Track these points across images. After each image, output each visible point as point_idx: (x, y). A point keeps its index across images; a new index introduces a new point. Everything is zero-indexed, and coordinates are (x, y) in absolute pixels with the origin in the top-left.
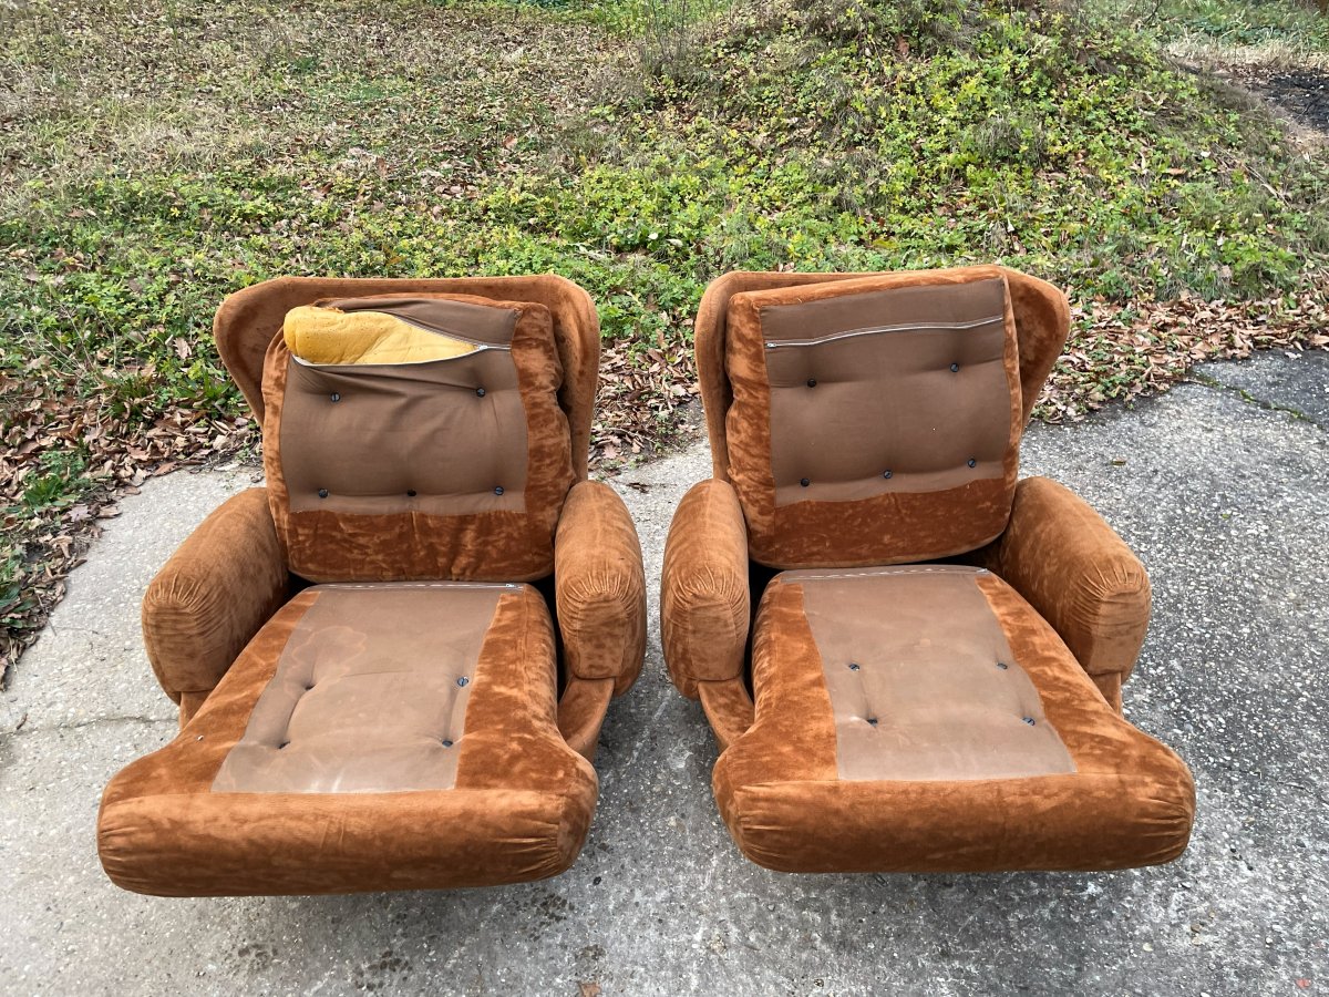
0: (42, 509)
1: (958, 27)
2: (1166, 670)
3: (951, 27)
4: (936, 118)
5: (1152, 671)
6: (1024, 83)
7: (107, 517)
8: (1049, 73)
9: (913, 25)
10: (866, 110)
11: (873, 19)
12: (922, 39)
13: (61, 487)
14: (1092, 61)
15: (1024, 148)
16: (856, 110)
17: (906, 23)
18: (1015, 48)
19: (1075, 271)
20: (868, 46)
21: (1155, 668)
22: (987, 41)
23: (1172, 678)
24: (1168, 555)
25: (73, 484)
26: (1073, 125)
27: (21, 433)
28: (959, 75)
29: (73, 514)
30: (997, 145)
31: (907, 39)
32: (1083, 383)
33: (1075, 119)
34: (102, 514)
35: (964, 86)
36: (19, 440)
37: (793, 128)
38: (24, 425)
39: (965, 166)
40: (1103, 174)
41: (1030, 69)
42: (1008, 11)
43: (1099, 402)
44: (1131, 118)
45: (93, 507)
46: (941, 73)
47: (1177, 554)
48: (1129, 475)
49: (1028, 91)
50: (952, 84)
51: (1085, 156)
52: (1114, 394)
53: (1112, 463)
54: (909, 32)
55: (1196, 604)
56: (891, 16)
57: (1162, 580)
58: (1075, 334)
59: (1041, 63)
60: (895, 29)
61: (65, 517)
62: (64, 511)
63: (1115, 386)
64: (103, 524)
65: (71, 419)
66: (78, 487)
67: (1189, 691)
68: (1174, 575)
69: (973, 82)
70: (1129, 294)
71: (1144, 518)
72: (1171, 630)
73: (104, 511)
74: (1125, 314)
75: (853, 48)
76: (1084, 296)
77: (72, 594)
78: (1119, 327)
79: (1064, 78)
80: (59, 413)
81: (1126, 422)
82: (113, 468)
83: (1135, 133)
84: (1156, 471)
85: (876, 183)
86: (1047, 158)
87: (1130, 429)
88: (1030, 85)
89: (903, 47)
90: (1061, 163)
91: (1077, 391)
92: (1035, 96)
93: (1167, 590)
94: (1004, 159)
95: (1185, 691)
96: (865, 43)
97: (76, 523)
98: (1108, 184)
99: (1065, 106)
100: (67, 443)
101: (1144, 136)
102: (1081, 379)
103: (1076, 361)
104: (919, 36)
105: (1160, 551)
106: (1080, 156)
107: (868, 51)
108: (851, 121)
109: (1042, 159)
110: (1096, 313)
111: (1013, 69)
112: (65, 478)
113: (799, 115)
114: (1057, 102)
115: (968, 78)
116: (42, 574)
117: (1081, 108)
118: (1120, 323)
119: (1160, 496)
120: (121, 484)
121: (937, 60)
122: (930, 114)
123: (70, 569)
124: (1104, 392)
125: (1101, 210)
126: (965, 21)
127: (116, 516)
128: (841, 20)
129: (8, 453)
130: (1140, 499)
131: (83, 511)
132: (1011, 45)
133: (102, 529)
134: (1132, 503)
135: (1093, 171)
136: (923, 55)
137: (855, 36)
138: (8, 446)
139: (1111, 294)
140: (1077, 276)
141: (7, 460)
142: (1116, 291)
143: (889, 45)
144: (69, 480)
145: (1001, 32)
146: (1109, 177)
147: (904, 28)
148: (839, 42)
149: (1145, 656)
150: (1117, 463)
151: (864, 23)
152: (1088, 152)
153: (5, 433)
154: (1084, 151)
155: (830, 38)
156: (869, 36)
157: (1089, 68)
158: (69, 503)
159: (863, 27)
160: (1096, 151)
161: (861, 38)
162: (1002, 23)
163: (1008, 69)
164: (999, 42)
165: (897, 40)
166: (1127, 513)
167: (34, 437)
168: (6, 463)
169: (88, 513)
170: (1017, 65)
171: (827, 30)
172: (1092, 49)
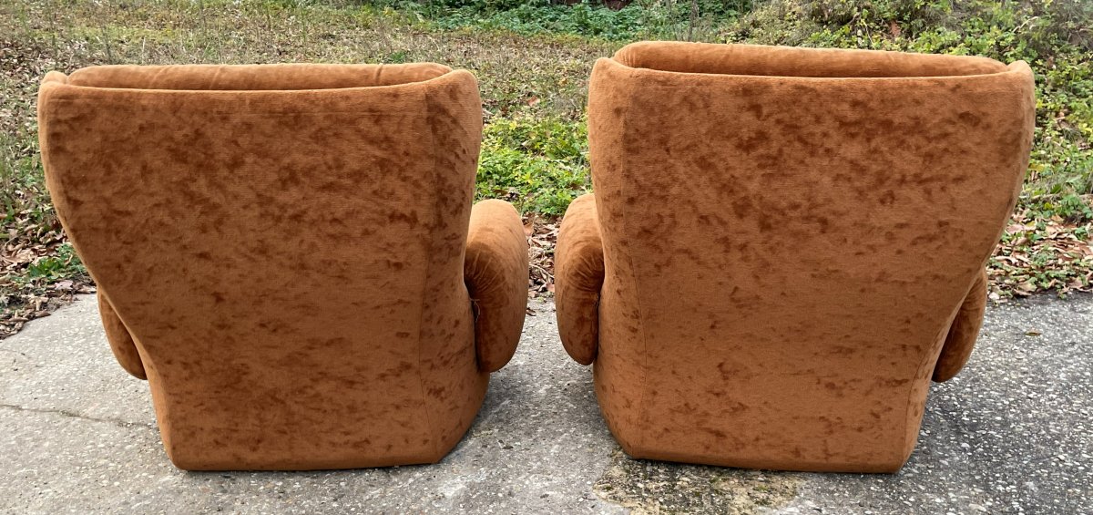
0: (37, 279)
1: (950, 11)
2: (1018, 488)
3: (942, 11)
5: (1001, 488)
6: (1009, 54)
7: (85, 293)
8: (1035, 46)
9: (906, 11)
11: (868, 8)
12: (913, 23)
13: (60, 267)
14: (1085, 42)
17: (899, 9)
18: (1004, 28)
19: (1035, 197)
20: (861, 28)
21: (1004, 486)
22: (977, 24)
23: (1022, 495)
24: (1060, 404)
25: (70, 268)
26: (1059, 91)
27: (54, 235)
28: (942, 48)
29: (58, 286)
31: (899, 24)
32: (1015, 275)
33: (1061, 86)
34: (82, 290)
36: (49, 240)
40: (1083, 127)
41: (1015, 44)
43: (1030, 292)
45: (78, 284)
46: (926, 46)
47: (1071, 404)
48: (1041, 344)
51: (1066, 115)
52: (1046, 285)
53: (1025, 334)
54: (900, 18)
55: (1078, 443)
56: (885, 8)
57: (1044, 421)
58: (1019, 242)
59: (1027, 38)
60: (888, 15)
61: (52, 286)
62: (53, 283)
63: (1049, 279)
64: (79, 296)
66: (74, 270)
67: (1040, 509)
68: (1060, 418)
69: (955, 51)
70: (1089, 215)
71: (1043, 375)
72: (1038, 459)
73: (85, 288)
74: (1078, 230)
75: (847, 28)
76: (1040, 217)
77: (26, 331)
78: (1070, 239)
79: (1052, 53)
81: (1053, 307)
84: (1073, 344)
87: (1056, 313)
88: (1013, 55)
89: (894, 28)
90: (1040, 118)
91: (1007, 281)
93: (1048, 430)
95: (1033, 507)
96: (858, 24)
97: (58, 291)
98: (1088, 135)
99: (1051, 76)
102: (1014, 272)
103: (1014, 261)
104: (910, 20)
105: (1051, 400)
106: (1062, 114)
107: (860, 33)
110: (1049, 230)
111: (998, 43)
112: (67, 263)
114: (1045, 73)
116: (10, 316)
117: (1069, 77)
118: (1072, 236)
119: (1071, 361)
121: (925, 34)
123: (35, 317)
124: (1036, 283)
125: (1076, 155)
126: (956, 9)
127: (93, 292)
128: (836, 7)
129: (37, 247)
130: (1045, 361)
131: (67, 285)
132: (999, 25)
133: (76, 299)
134: (1034, 363)
135: (1073, 125)
136: (914, 36)
137: (848, 21)
138: (40, 243)
139: (1069, 214)
140: (1036, 202)
141: (34, 250)
142: (1074, 212)
143: (882, 28)
144: (69, 264)
145: (992, 16)
146: (1089, 129)
147: (896, 14)
148: (834, 26)
149: (998, 475)
150: (1031, 334)
151: (859, 11)
152: (1071, 110)
153: (42, 235)
154: (1066, 110)
155: (826, 23)
156: (863, 20)
157: (1082, 47)
158: (60, 277)
159: (858, 14)
160: (1076, 108)
161: (855, 22)
162: (994, 9)
163: (994, 42)
164: (989, 24)
165: (890, 24)
166: (1026, 369)
167: (61, 239)
168: (32, 253)
169: (71, 286)
170: (1003, 39)
171: (823, 16)
172: (1085, 32)
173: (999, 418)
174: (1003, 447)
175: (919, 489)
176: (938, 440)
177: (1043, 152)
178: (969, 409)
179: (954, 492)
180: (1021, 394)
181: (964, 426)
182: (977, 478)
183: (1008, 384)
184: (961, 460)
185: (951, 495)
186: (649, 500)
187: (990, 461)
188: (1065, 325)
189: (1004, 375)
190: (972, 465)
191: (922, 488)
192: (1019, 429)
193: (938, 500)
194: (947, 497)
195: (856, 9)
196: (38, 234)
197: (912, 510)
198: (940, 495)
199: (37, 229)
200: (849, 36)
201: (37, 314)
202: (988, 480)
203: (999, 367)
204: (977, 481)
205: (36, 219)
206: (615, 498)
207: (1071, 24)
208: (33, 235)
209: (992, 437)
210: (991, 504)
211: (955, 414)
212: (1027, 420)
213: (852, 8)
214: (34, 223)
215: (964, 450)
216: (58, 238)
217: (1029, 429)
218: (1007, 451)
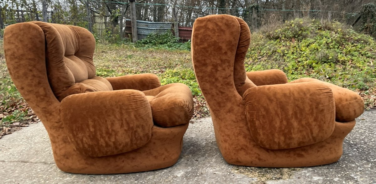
0: (6, 122)
3: (307, 34)
4: (303, 53)
6: (330, 45)
8: (338, 42)
9: (296, 34)
10: (281, 52)
11: (284, 34)
12: (299, 38)
13: (15, 118)
14: (352, 41)
15: (331, 58)
16: (278, 52)
17: (294, 34)
19: (349, 84)
20: (283, 40)
22: (319, 37)
25: (18, 118)
27: (11, 109)
28: (310, 44)
29: (14, 124)
30: (322, 58)
31: (294, 39)
33: (348, 54)
34: (23, 126)
35: (311, 46)
36: (9, 110)
37: (260, 58)
38: (13, 108)
39: (312, 64)
40: (358, 65)
41: (332, 42)
42: (324, 31)
44: (366, 53)
45: (22, 123)
46: (304, 43)
48: (366, 122)
49: (331, 47)
50: (308, 46)
51: (352, 62)
53: (360, 120)
54: (295, 37)
56: (290, 34)
59: (335, 40)
60: (291, 36)
62: (12, 123)
65: (27, 107)
66: (20, 119)
69: (314, 44)
70: (368, 88)
74: (366, 92)
75: (278, 40)
79: (343, 45)
80: (24, 105)
82: (33, 117)
83: (368, 57)
85: (284, 67)
86: (339, 61)
87: (368, 114)
88: (332, 45)
90: (344, 63)
92: (334, 48)
94: (325, 62)
96: (282, 39)
97: (14, 126)
98: (360, 67)
99: (344, 51)
100: (23, 111)
101: (371, 58)
104: (298, 37)
106: (350, 61)
108: (276, 54)
109: (337, 62)
112: (17, 117)
113: (261, 56)
114: (342, 50)
115: (312, 44)
117: (350, 51)
118: (364, 94)
120: (33, 121)
121: (303, 41)
122: (301, 52)
125: (358, 72)
126: (311, 33)
127: (27, 126)
128: (274, 34)
129: (5, 113)
130: (370, 126)
131: (18, 124)
132: (326, 37)
133: (21, 129)
134: (367, 127)
135: (354, 64)
136: (299, 42)
137: (278, 38)
138: (6, 112)
139: (361, 88)
140: (349, 85)
141: (4, 114)
142: (363, 87)
143: (289, 40)
144: (18, 117)
145: (323, 35)
146: (360, 65)
147: (293, 35)
148: (274, 40)
149: (369, 157)
150: (362, 119)
151: (281, 35)
152: (352, 60)
153: (7, 109)
154: (351, 60)
155: (272, 39)
156: (283, 38)
157: (352, 43)
158: (15, 121)
159: (281, 36)
160: (354, 59)
161: (281, 38)
162: (323, 33)
163: (325, 42)
164: (322, 37)
165: (291, 39)
166: (365, 129)
167: (14, 110)
168: (3, 115)
169: (19, 124)
170: (328, 41)
171: (270, 37)
172: (352, 38)
173: (363, 142)
174: (368, 149)
175: (346, 163)
176: (346, 149)
177: (347, 72)
178: (352, 140)
179: (358, 163)
180: (366, 135)
181: (352, 144)
182: (363, 158)
183: (361, 133)
184: (355, 154)
185: (357, 164)
186: (253, 172)
187: (365, 153)
188: (372, 117)
189: (359, 131)
190: (360, 155)
191: (346, 162)
192: (371, 144)
193: (353, 165)
194: (356, 164)
195: (280, 35)
196: (5, 108)
197: (345, 168)
198: (353, 164)
199: (4, 107)
200: (280, 42)
201: (7, 133)
202: (367, 159)
203: (356, 129)
204: (363, 159)
205: (4, 104)
206: (241, 172)
207: (347, 36)
208: (3, 109)
209: (363, 147)
210: (371, 165)
211: (348, 141)
212: (372, 142)
213: (279, 34)
214: (3, 105)
215: (355, 151)
216: (13, 110)
217: (374, 144)
218: (369, 150)
